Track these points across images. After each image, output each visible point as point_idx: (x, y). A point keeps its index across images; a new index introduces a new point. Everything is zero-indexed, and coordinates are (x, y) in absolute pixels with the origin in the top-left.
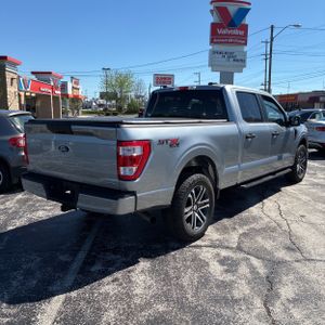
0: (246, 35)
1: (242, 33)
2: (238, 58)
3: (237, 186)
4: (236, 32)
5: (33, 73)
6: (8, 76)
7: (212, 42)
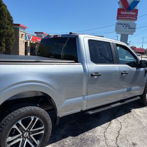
0: (136, 15)
1: (134, 14)
2: (131, 27)
3: (82, 112)
4: (131, 13)
5: (35, 33)
6: (20, 33)
7: (118, 18)
